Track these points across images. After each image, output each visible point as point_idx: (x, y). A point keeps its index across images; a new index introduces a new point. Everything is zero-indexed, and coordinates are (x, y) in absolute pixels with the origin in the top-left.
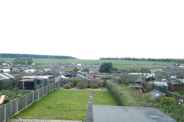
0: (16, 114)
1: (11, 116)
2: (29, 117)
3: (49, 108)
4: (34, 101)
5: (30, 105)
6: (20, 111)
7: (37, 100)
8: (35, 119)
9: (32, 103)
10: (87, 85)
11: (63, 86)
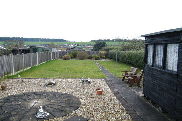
0: (12, 74)
1: (6, 76)
2: (30, 77)
3: (53, 70)
4: (33, 65)
5: (28, 68)
6: (16, 73)
7: (36, 65)
8: (39, 78)
9: (30, 67)
10: (88, 56)
11: (61, 58)
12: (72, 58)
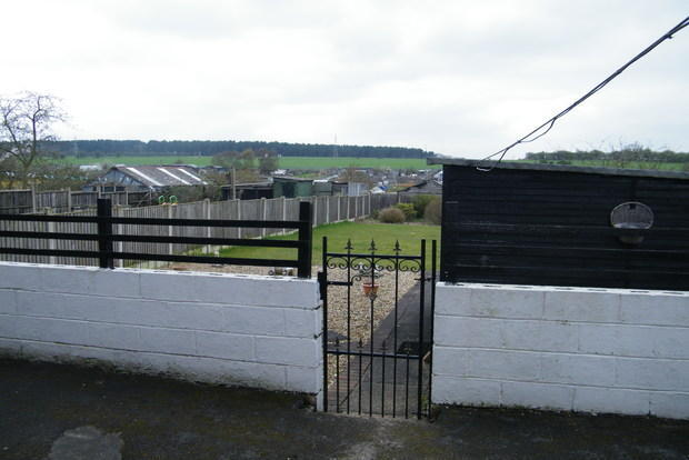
0: (204, 250)
6: (218, 248)
7: (280, 234)
9: (259, 238)
11: (376, 217)
12: (409, 218)
